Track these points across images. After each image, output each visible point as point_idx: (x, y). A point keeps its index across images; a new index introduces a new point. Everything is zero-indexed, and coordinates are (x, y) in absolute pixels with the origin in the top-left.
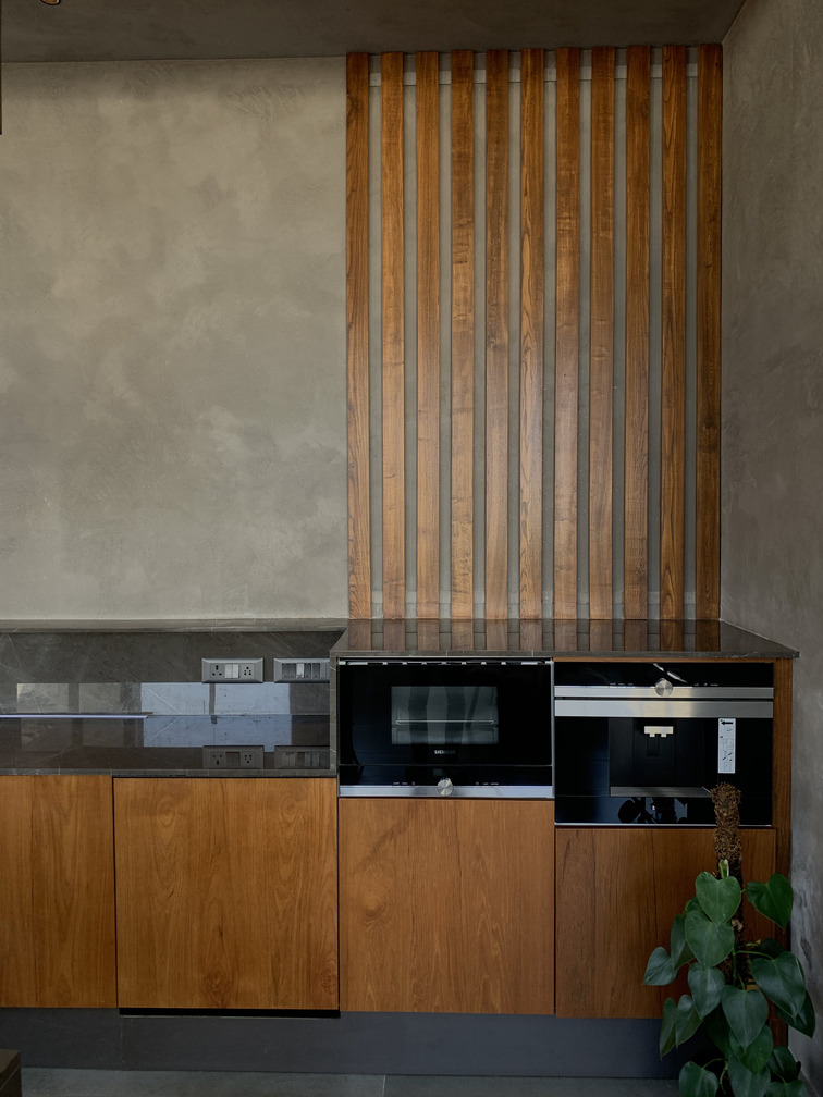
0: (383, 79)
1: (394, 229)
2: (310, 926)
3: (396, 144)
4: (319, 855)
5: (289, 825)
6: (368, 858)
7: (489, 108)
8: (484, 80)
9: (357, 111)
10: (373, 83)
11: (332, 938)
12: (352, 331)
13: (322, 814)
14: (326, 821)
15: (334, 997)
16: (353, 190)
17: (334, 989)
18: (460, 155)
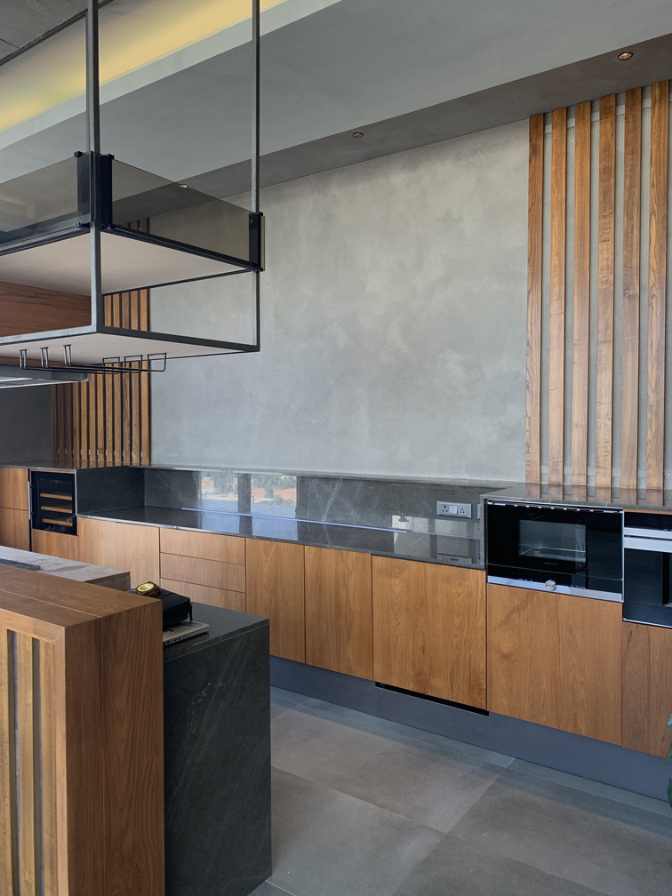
0: (553, 128)
1: (559, 225)
2: (470, 656)
3: (561, 169)
4: (476, 615)
5: (459, 595)
6: (504, 622)
7: (627, 131)
8: (624, 112)
9: (536, 153)
10: (547, 131)
11: (483, 666)
12: (531, 295)
13: (477, 590)
14: (480, 595)
15: (484, 701)
16: (532, 204)
17: (484, 696)
18: (605, 169)
